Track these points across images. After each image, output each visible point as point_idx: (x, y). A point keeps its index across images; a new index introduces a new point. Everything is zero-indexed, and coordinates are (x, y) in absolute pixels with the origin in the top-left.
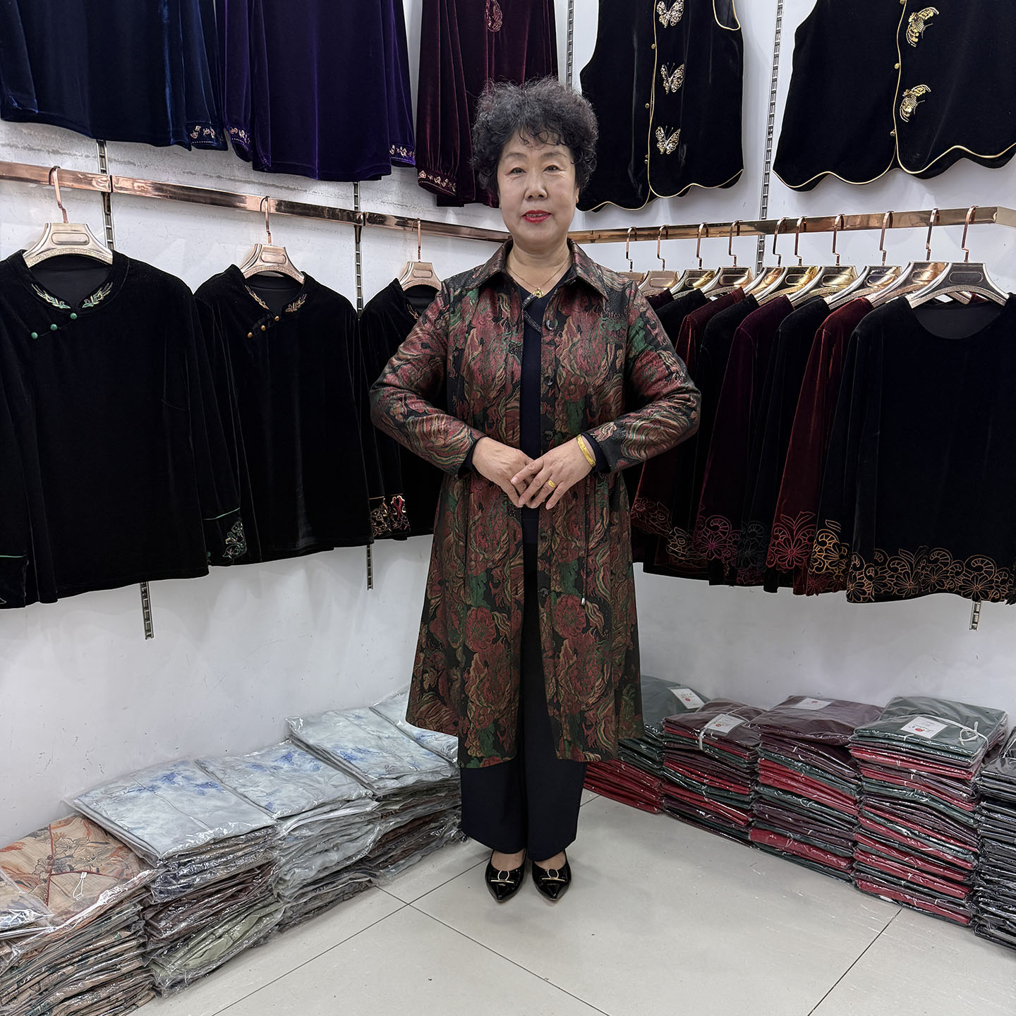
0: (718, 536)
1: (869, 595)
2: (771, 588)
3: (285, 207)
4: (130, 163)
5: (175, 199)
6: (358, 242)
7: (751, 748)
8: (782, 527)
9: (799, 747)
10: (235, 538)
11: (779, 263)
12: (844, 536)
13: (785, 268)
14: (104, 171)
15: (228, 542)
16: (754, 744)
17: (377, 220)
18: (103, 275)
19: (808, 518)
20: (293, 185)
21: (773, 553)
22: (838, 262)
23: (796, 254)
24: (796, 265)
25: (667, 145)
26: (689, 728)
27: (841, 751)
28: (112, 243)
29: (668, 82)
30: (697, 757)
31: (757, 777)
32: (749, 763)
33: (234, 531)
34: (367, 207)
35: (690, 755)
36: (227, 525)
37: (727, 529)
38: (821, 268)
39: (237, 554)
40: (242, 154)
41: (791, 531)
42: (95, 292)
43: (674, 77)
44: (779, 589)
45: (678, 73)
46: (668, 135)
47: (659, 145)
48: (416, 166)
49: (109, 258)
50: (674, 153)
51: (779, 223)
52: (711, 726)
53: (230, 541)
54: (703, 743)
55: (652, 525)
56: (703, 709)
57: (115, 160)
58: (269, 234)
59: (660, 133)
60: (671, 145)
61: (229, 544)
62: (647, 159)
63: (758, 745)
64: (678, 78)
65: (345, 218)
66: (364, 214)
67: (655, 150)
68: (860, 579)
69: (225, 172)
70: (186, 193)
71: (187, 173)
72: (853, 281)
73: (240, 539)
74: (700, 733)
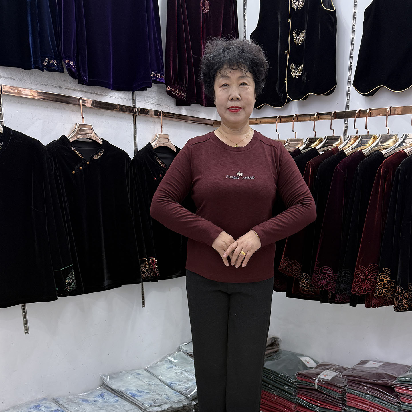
0: (326, 277)
1: (406, 307)
2: (353, 304)
3: (95, 104)
4: (11, 78)
6: (135, 124)
7: (342, 387)
8: (360, 272)
9: (368, 387)
10: (70, 281)
11: (357, 133)
12: (393, 276)
13: (360, 136)
15: (67, 282)
16: (345, 385)
17: (144, 112)
19: (374, 267)
20: (100, 92)
21: (355, 286)
22: (388, 132)
23: (366, 128)
24: (366, 134)
25: (296, 73)
26: (310, 377)
27: (390, 389)
28: (3, 121)
29: (296, 39)
30: (314, 392)
31: (346, 402)
32: (341, 395)
33: (70, 277)
34: (139, 105)
35: (310, 391)
36: (66, 273)
37: (331, 273)
38: (380, 135)
39: (72, 289)
40: (72, 75)
41: (365, 274)
43: (300, 37)
44: (358, 305)
45: (302, 35)
46: (297, 68)
47: (292, 73)
48: (165, 84)
49: (1, 130)
50: (300, 77)
51: (357, 112)
52: (321, 376)
53: (68, 282)
54: (317, 385)
55: (291, 272)
56: (316, 368)
57: (3, 77)
59: (293, 67)
60: (298, 73)
61: (68, 284)
62: (286, 80)
63: (346, 386)
64: (302, 37)
65: (128, 111)
66: (138, 109)
67: (290, 76)
68: (401, 299)
69: (63, 84)
72: (397, 142)
73: (73, 281)
74: (315, 380)
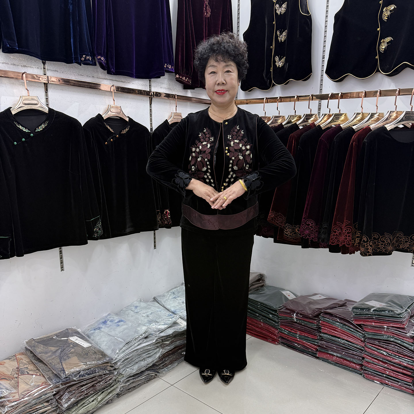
3: (120, 89)
4: (56, 71)
5: (75, 86)
6: (151, 104)
10: (98, 229)
14: (45, 74)
17: (158, 95)
18: (44, 118)
20: (124, 80)
25: (280, 63)
28: (48, 104)
29: (280, 37)
33: (97, 226)
34: (154, 89)
36: (95, 223)
37: (313, 225)
39: (99, 235)
40: (103, 67)
42: (41, 125)
43: (283, 35)
46: (280, 59)
48: (175, 73)
49: (47, 111)
50: (283, 67)
51: (330, 95)
55: (277, 223)
57: (50, 70)
58: (114, 100)
59: (277, 58)
60: (281, 63)
61: (96, 231)
62: (271, 69)
64: (284, 36)
65: (146, 94)
66: (153, 93)
67: (275, 66)
68: (366, 246)
69: (95, 75)
70: (79, 83)
71: (80, 75)
73: (100, 229)
